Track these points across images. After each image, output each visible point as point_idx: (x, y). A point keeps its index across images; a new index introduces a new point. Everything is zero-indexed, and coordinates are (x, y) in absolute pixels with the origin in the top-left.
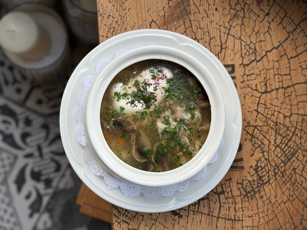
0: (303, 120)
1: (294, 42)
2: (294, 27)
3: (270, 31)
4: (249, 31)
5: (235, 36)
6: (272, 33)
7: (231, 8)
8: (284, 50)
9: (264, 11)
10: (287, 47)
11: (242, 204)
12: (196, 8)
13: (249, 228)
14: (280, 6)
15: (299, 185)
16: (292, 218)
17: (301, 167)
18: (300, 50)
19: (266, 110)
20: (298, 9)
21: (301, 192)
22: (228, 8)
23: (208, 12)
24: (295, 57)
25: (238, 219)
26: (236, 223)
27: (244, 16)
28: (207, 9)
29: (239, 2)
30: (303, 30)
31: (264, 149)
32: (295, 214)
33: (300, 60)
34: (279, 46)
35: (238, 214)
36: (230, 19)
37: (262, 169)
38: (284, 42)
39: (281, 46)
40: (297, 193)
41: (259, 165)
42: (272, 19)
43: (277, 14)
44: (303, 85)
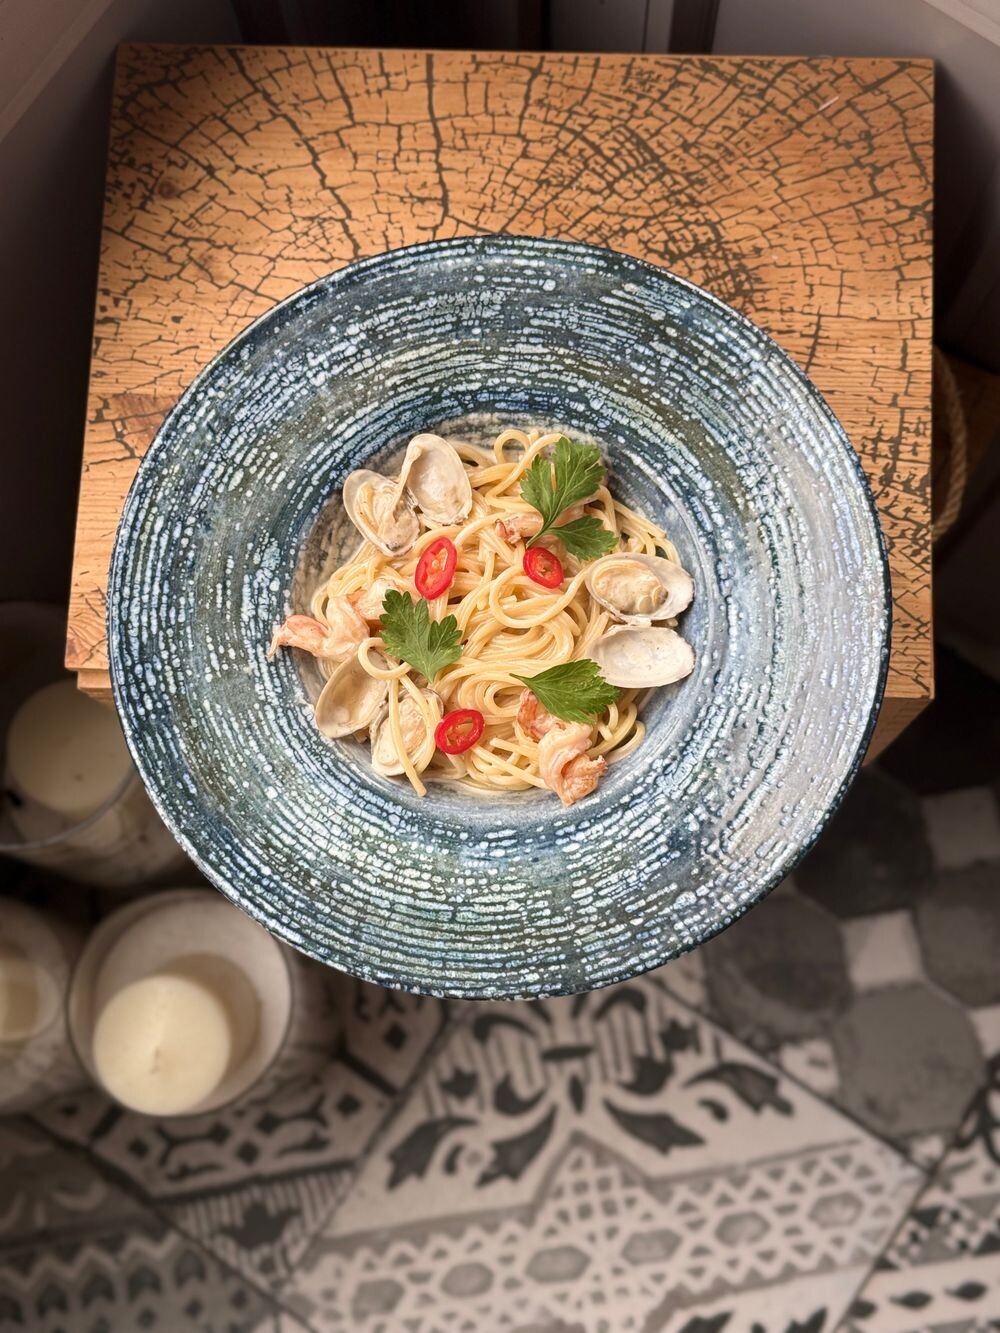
0: (540, 102)
1: (304, 102)
2: (259, 97)
3: (261, 170)
4: (254, 231)
5: (265, 273)
6: (268, 164)
7: (178, 275)
8: (325, 133)
9: (200, 181)
10: (317, 125)
11: (771, 311)
12: (166, 378)
13: (844, 299)
14: (189, 133)
15: (734, 139)
16: (828, 171)
17: (679, 125)
18: (330, 90)
19: (499, 207)
20: (205, 78)
21: (756, 135)
22: (175, 285)
23: (182, 346)
24: (350, 107)
25: (814, 328)
26: (826, 334)
27: (208, 240)
28: (174, 348)
29: (162, 250)
30: (270, 74)
31: (616, 228)
32: (818, 160)
33: (361, 91)
34: (311, 149)
35: (797, 327)
36: (212, 282)
37: (675, 241)
38: (299, 132)
39: (312, 143)
40: (757, 148)
41: (660, 247)
42: (227, 161)
43: (213, 142)
44: (435, 90)
